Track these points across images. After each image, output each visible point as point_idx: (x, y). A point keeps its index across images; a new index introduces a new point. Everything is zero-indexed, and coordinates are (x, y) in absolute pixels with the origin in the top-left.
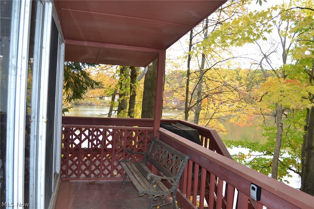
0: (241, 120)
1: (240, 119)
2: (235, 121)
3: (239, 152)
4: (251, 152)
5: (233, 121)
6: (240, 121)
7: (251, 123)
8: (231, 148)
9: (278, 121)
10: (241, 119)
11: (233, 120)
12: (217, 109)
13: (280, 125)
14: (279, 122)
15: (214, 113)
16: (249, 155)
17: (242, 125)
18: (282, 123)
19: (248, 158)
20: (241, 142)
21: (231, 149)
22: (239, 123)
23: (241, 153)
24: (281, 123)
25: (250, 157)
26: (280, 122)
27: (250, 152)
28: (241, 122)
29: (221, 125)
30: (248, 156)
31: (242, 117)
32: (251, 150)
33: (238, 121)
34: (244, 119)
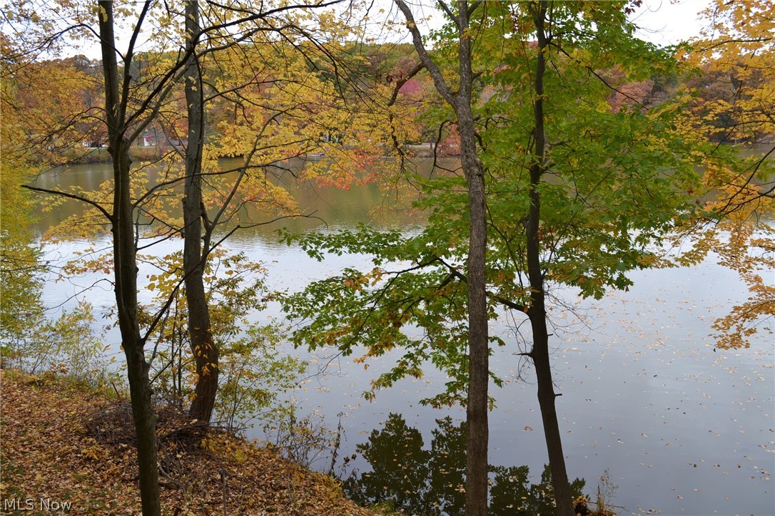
0: (339, 169)
1: (336, 166)
2: (320, 172)
3: (347, 270)
4: (380, 264)
5: (315, 175)
6: (337, 171)
7: (368, 174)
8: (317, 257)
9: (467, 157)
10: (339, 166)
11: (314, 170)
12: (259, 137)
13: (476, 170)
14: (470, 160)
15: (253, 152)
16: (377, 274)
17: (342, 183)
18: (481, 164)
19: (373, 284)
20: (347, 235)
21: (320, 260)
22: (334, 178)
23: (351, 271)
24: (477, 165)
25: (379, 279)
26: (475, 161)
27: (377, 262)
28: (338, 174)
29: (279, 189)
30: (374, 276)
31: (340, 159)
32: (378, 257)
33: (329, 172)
34: (347, 165)
